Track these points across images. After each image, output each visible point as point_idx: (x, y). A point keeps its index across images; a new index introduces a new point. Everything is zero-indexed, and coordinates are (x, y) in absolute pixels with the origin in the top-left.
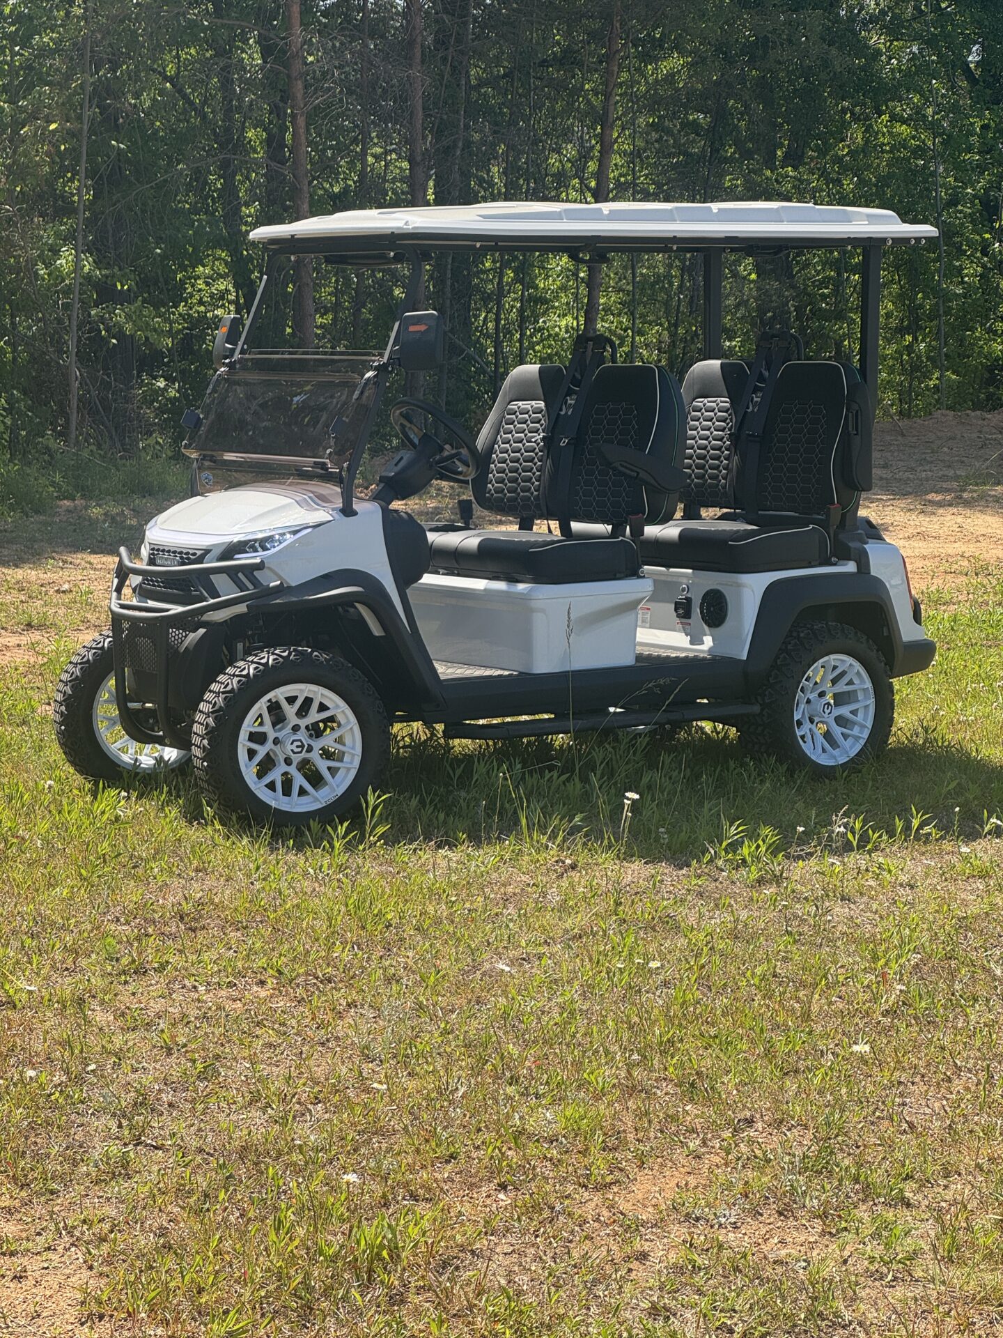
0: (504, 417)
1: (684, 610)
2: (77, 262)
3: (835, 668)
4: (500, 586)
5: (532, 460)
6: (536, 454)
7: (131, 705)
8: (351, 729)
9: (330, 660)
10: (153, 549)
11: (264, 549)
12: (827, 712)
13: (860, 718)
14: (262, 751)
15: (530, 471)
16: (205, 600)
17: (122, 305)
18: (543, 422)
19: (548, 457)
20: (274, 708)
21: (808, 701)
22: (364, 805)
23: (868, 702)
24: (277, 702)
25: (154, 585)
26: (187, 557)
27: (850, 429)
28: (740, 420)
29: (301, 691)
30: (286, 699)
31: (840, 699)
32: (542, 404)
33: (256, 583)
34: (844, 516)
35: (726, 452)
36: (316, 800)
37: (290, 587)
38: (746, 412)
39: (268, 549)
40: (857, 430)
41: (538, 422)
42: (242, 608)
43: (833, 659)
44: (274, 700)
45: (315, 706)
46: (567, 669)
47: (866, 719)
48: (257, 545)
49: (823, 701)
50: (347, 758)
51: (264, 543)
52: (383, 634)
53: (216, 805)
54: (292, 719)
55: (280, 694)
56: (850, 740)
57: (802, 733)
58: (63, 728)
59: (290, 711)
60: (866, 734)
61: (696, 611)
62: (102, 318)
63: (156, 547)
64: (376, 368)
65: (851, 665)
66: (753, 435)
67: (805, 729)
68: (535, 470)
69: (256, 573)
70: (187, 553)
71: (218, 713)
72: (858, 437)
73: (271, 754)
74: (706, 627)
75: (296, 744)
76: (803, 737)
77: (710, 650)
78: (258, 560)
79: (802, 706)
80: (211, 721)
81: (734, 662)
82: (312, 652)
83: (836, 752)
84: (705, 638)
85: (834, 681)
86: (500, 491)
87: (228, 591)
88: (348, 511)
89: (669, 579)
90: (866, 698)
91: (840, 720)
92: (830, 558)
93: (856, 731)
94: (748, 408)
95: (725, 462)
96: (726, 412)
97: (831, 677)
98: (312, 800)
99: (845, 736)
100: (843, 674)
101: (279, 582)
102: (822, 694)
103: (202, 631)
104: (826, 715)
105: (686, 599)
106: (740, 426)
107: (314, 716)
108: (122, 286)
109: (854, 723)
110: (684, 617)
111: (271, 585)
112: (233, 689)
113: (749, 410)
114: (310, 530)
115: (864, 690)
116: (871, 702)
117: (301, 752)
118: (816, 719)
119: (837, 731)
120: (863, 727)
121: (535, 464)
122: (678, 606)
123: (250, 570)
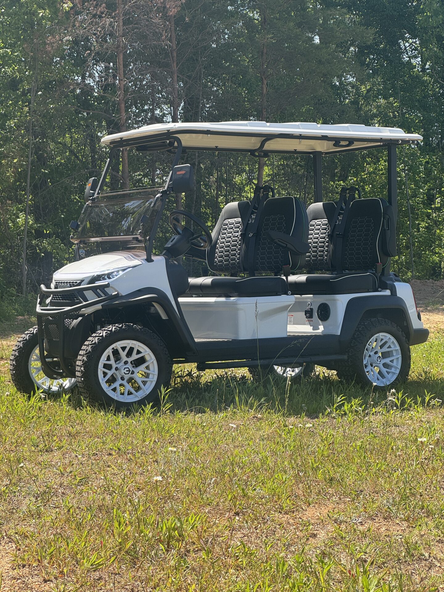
0: (222, 227)
1: (309, 314)
2: (26, 219)
3: (382, 340)
4: (223, 299)
5: (235, 245)
6: (238, 242)
7: (47, 360)
8: (153, 362)
9: (142, 329)
10: (56, 283)
11: (109, 278)
12: (379, 361)
13: (394, 364)
14: (110, 373)
15: (235, 250)
16: (81, 303)
17: (46, 239)
18: (240, 227)
19: (243, 243)
20: (116, 353)
21: (370, 356)
22: (160, 394)
23: (399, 356)
24: (117, 350)
25: (57, 300)
26: (72, 284)
27: (385, 227)
28: (332, 228)
29: (128, 344)
30: (121, 348)
31: (385, 355)
32: (240, 220)
33: (106, 293)
34: (383, 269)
35: (327, 244)
36: (136, 396)
37: (122, 296)
38: (335, 224)
39: (111, 278)
40: (388, 228)
41: (238, 228)
42: (99, 307)
43: (381, 335)
44: (115, 348)
45: (135, 351)
46: (256, 338)
47: (397, 364)
48: (106, 277)
49: (377, 356)
50: (151, 376)
51: (109, 276)
52: (167, 318)
53: (88, 399)
54: (124, 358)
55: (118, 345)
56: (390, 375)
57: (367, 370)
58: (14, 372)
59: (123, 354)
60: (398, 372)
61: (315, 314)
62: (37, 245)
63: (58, 282)
64: (162, 192)
65: (389, 338)
66: (339, 234)
67: (369, 368)
68: (237, 250)
69: (105, 289)
70: (73, 283)
71: (88, 354)
72: (389, 231)
73: (114, 375)
74: (320, 321)
75: (126, 369)
76: (367, 372)
77: (323, 331)
78: (107, 283)
79: (367, 358)
80: (85, 358)
81: (333, 336)
82: (133, 325)
83: (384, 380)
84: (320, 327)
85: (381, 347)
86: (221, 261)
87: (92, 298)
88: (149, 260)
89: (301, 300)
90: (397, 354)
91: (385, 365)
92: (378, 289)
93: (393, 370)
94: (336, 222)
95: (326, 248)
96: (326, 225)
97: (380, 344)
98: (134, 397)
99: (388, 373)
100: (386, 343)
101: (116, 293)
102: (376, 353)
103: (80, 318)
104: (378, 362)
105: (310, 309)
106: (333, 231)
107: (135, 356)
108: (46, 231)
109: (392, 367)
110: (309, 318)
111: (113, 294)
112: (95, 342)
113: (337, 223)
114: (131, 269)
115: (396, 350)
116: (400, 356)
117: (128, 374)
118: (374, 365)
119: (384, 370)
120: (396, 368)
121: (237, 247)
122: (306, 312)
123: (102, 287)
